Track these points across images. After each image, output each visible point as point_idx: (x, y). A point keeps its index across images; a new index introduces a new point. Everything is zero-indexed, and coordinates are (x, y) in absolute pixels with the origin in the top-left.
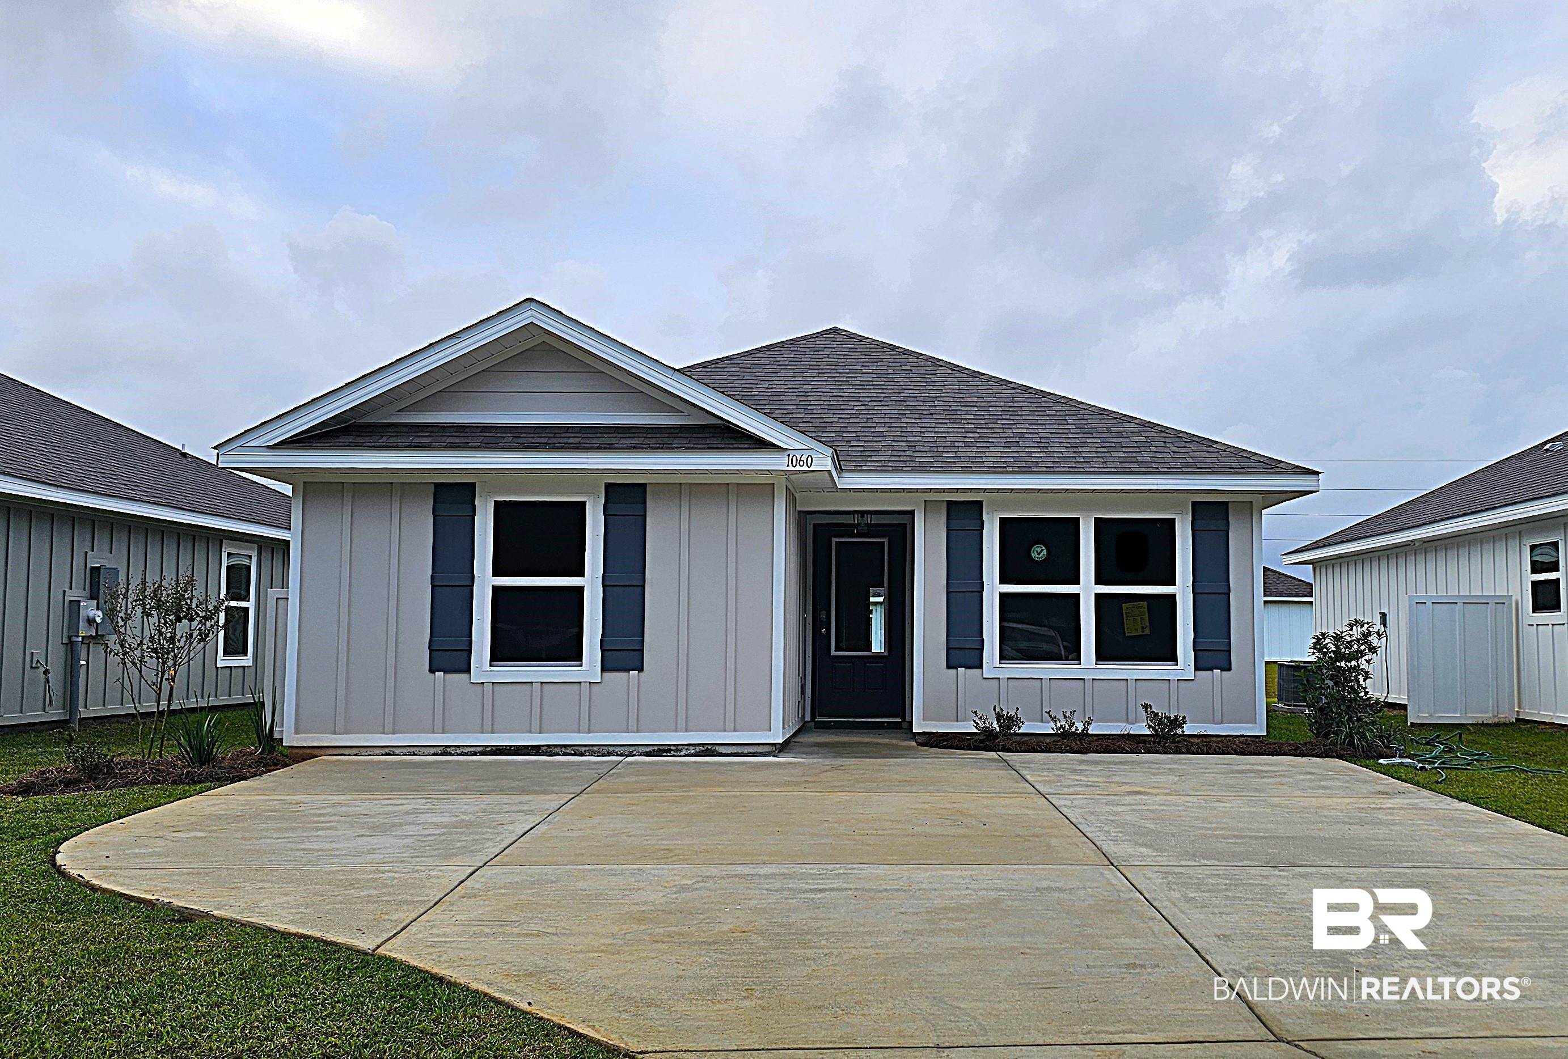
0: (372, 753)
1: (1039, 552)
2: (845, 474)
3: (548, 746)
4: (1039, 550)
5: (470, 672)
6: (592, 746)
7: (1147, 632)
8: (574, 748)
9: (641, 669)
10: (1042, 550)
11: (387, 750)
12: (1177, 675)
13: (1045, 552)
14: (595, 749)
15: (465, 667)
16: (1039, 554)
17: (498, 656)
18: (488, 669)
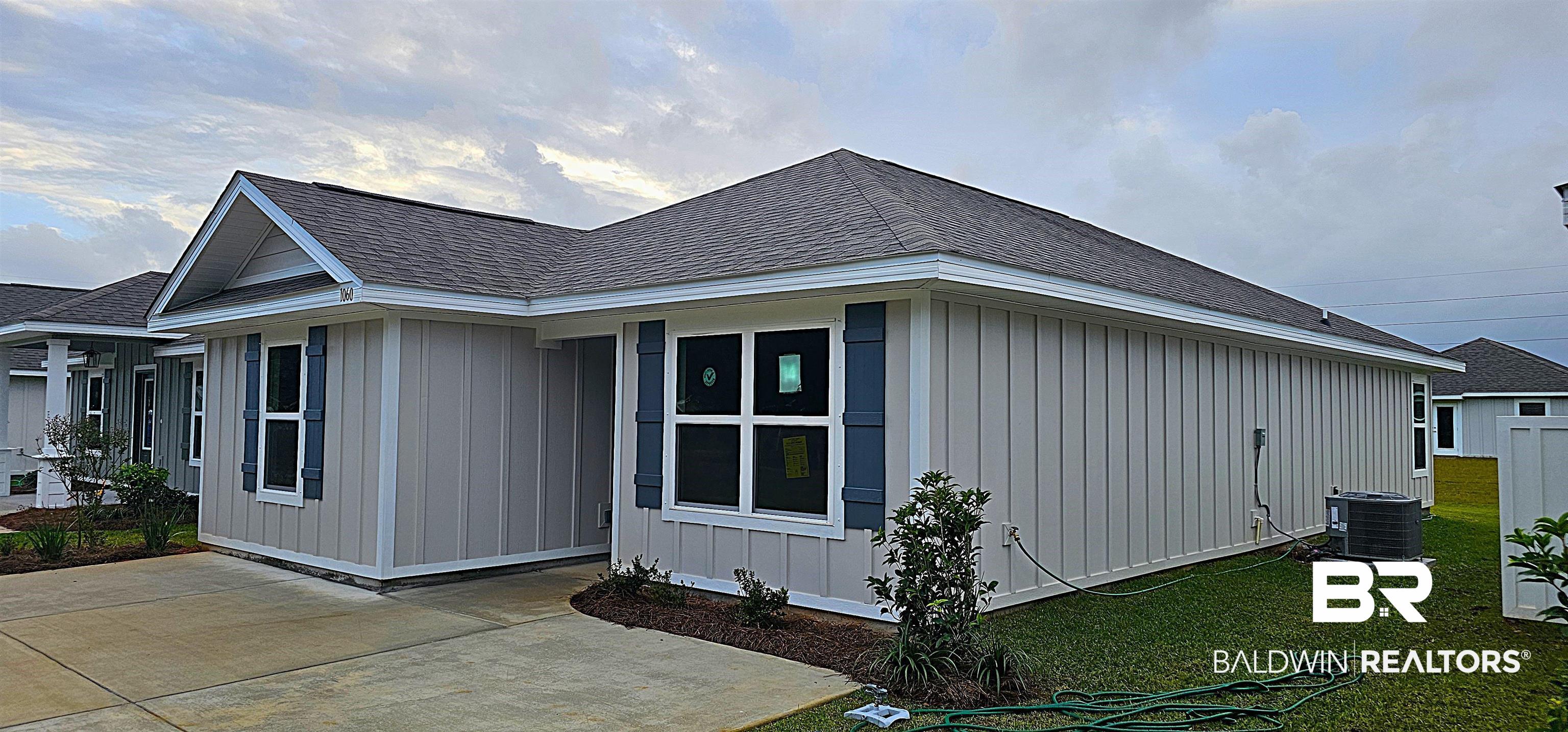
1: (709, 377)
2: (533, 302)
4: (709, 374)
5: (256, 492)
7: (807, 474)
9: (321, 498)
10: (712, 374)
12: (826, 532)
13: (714, 376)
15: (254, 487)
16: (709, 378)
18: (262, 491)
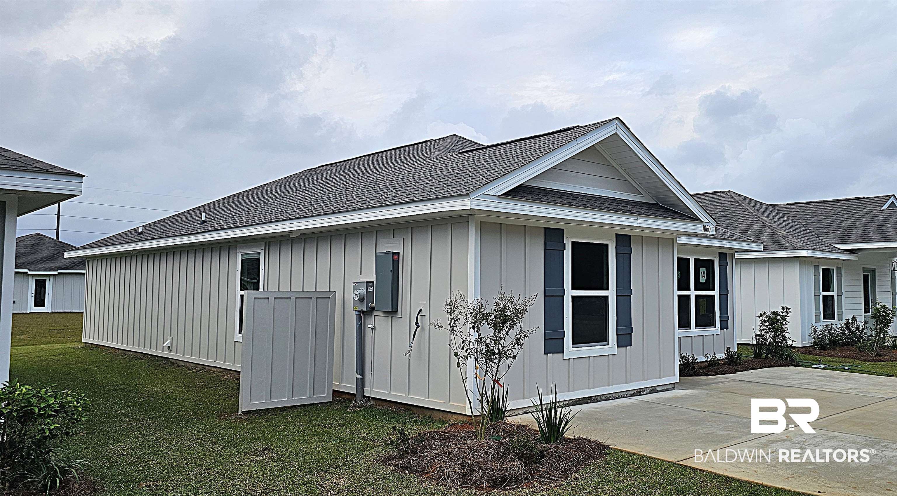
0: (517, 413)
3: (595, 396)
5: (563, 352)
6: (612, 393)
8: (606, 395)
9: (631, 345)
11: (525, 410)
14: (613, 395)
15: (561, 349)
17: (575, 342)
18: (571, 350)
